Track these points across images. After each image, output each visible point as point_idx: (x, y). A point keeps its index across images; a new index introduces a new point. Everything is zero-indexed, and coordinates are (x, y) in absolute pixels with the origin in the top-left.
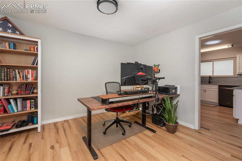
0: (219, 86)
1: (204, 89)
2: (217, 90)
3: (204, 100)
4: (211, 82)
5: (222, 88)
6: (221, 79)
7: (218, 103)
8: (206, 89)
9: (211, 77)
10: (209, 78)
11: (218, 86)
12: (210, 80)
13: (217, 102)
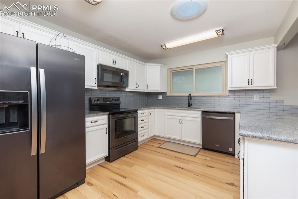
0: (203, 112)
1: (180, 118)
2: (200, 120)
3: (181, 139)
4: (191, 105)
5: (208, 117)
6: (205, 98)
7: (201, 144)
8: (183, 118)
9: (191, 96)
10: (188, 97)
11: (201, 112)
12: (190, 100)
13: (199, 142)
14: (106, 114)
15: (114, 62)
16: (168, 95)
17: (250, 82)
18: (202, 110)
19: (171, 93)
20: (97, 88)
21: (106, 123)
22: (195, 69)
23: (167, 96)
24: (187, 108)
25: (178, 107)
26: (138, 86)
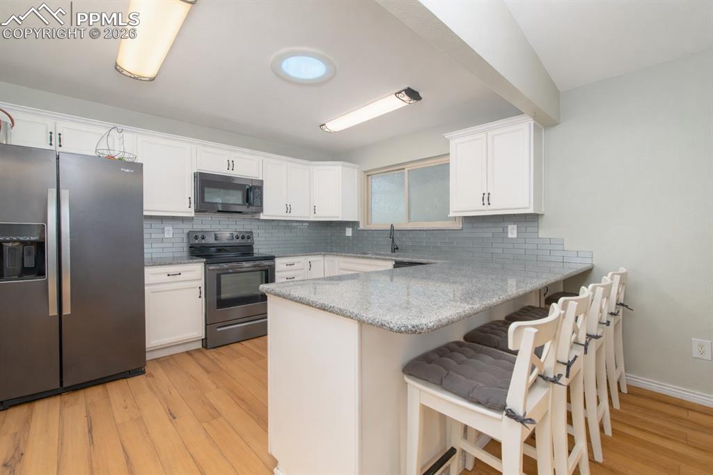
14: (202, 262)
15: (231, 165)
16: (361, 227)
17: (486, 198)
18: (395, 258)
19: (368, 224)
20: (193, 215)
21: (200, 278)
22: (409, 171)
23: (359, 229)
24: (388, 255)
25: (373, 254)
26: (288, 209)
